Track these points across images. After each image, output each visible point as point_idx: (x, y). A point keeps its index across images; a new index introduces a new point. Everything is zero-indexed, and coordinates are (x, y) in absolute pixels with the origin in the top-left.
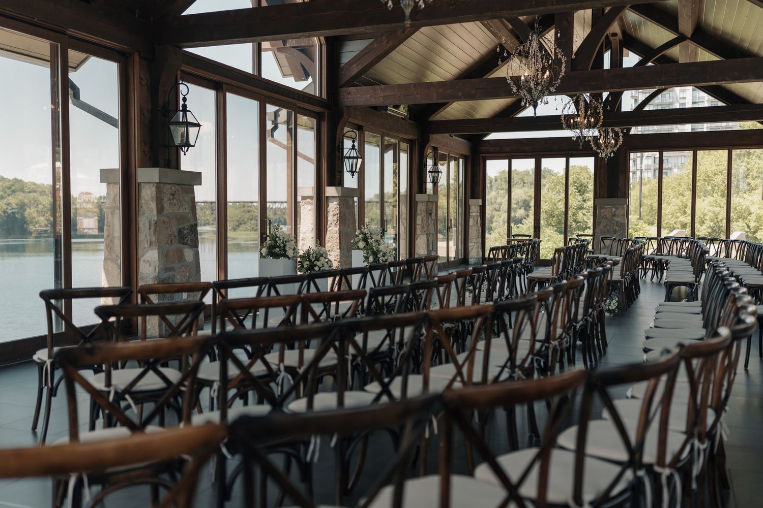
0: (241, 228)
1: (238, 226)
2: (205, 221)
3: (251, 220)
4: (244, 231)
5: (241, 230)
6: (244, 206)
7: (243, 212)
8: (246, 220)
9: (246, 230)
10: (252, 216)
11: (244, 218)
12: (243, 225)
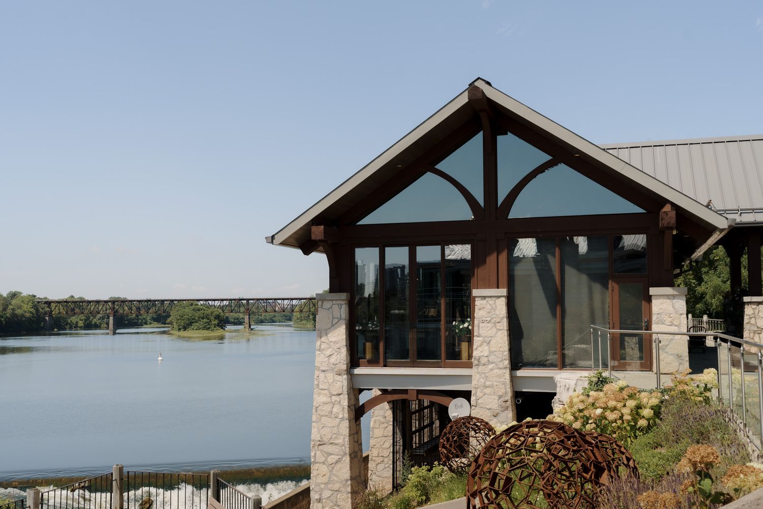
0: (193, 327)
1: (190, 324)
2: (142, 320)
3: (203, 318)
4: (197, 329)
5: (193, 329)
6: (192, 305)
7: (193, 310)
8: (197, 318)
9: (198, 329)
10: (204, 314)
11: (195, 316)
12: (194, 324)
